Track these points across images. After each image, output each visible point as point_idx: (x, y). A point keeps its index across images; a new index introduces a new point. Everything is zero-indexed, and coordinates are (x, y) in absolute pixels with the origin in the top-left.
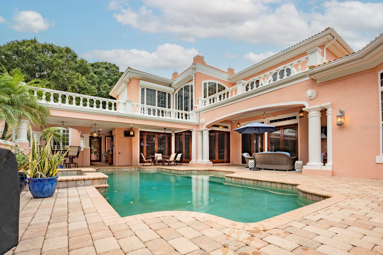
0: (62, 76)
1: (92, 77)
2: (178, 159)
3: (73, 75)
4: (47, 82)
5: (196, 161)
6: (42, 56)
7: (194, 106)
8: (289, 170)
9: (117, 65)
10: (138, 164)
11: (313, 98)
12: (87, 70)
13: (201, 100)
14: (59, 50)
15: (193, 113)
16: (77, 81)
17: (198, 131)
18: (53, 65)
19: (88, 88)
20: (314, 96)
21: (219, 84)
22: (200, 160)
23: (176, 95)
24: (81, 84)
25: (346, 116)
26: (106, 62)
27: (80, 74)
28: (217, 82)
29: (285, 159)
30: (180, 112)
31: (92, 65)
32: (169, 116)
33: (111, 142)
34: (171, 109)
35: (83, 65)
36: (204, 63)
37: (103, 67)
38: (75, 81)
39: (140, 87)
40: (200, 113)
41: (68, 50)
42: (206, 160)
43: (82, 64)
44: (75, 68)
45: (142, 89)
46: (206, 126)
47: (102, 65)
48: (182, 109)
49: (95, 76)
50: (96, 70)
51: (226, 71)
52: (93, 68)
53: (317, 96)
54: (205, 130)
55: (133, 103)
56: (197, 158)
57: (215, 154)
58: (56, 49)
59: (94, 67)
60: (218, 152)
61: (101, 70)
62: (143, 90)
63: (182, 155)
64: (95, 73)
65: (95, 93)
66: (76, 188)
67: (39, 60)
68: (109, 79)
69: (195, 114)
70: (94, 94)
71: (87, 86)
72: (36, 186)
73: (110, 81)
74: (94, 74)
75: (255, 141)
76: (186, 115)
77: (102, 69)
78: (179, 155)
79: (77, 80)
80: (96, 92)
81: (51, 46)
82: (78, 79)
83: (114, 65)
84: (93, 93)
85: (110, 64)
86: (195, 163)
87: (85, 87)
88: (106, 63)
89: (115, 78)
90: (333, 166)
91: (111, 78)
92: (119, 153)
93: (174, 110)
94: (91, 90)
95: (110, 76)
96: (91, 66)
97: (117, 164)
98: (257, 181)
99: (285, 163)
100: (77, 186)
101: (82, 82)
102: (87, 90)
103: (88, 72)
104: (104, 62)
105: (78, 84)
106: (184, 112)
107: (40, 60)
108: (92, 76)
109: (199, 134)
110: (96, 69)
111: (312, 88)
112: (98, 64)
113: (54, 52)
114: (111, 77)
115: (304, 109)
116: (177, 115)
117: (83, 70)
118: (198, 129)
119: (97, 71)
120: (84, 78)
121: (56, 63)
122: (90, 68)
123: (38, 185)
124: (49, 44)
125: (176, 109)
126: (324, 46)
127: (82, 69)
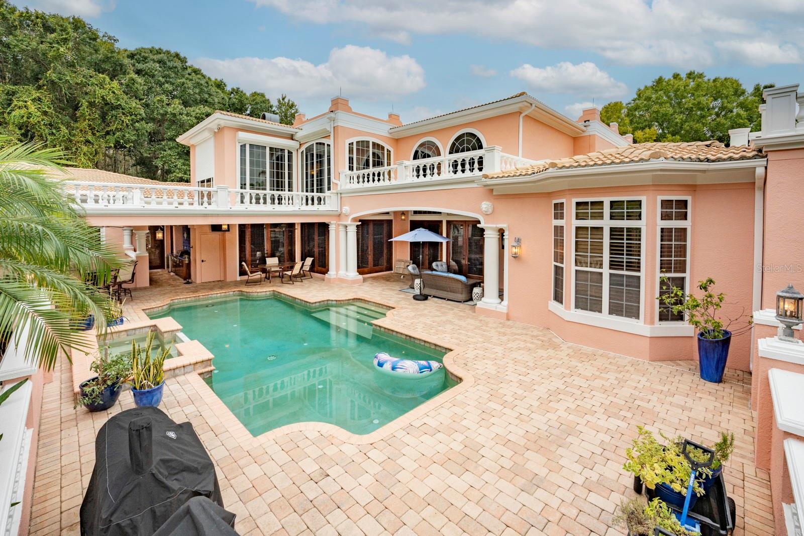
0: (67, 81)
1: (132, 82)
2: (307, 268)
3: (91, 77)
4: (34, 92)
5: (335, 273)
6: (20, 38)
7: (333, 183)
8: (464, 302)
9: (182, 55)
10: (236, 277)
11: (488, 213)
12: (122, 66)
13: (344, 174)
14: (59, 26)
15: (332, 195)
16: (100, 91)
17: (339, 225)
18: (47, 57)
19: (123, 104)
20: (490, 211)
21: (374, 144)
22: (342, 273)
23: (302, 152)
24: (110, 98)
25: (523, 246)
26: (160, 49)
27: (107, 77)
28: (371, 140)
29: (460, 286)
30: (310, 194)
31: (132, 56)
32: (291, 204)
33: (184, 234)
34: (294, 193)
35: (113, 57)
36: (349, 110)
37: (154, 61)
38: (97, 92)
39: (237, 143)
40: (342, 195)
41: (79, 25)
42: (352, 273)
43: (110, 55)
44: (96, 63)
45: (241, 146)
46: (352, 219)
47: (151, 57)
48: (313, 189)
49: (140, 80)
50: (140, 66)
51: (386, 118)
52: (132, 62)
53: (493, 211)
54: (350, 225)
55: (229, 190)
56: (337, 269)
57: (368, 258)
58: (51, 22)
59: (136, 59)
60: (372, 254)
61: (150, 66)
62: (243, 147)
63: (313, 261)
64: (138, 72)
65: (140, 115)
66: (174, 379)
67: (15, 46)
68: (166, 85)
69: (334, 197)
70: (139, 117)
71: (121, 100)
72: (144, 399)
73: (170, 89)
74: (136, 76)
75: (421, 256)
76: (320, 199)
77: (153, 65)
78: (309, 261)
79: (100, 88)
80: (142, 112)
81: (42, 17)
82: (101, 85)
83: (177, 55)
84: (135, 114)
85: (168, 52)
86: (335, 277)
87: (119, 103)
88: (159, 52)
89: (180, 82)
90: (508, 307)
91: (170, 82)
92: (203, 261)
93: (298, 193)
94: (131, 108)
95: (170, 78)
96: (128, 57)
97: (198, 281)
98: (410, 337)
99: (460, 290)
100: (175, 376)
101: (112, 94)
102: (123, 109)
103: (123, 71)
104: (157, 47)
105: (102, 97)
106: (316, 194)
107: (17, 45)
108: (133, 80)
109: (342, 229)
110: (139, 63)
111: (488, 200)
112: (143, 54)
113: (49, 29)
114: (171, 80)
115: (478, 225)
116: (304, 201)
117: (112, 67)
118: (339, 221)
119: (142, 68)
120: (115, 84)
121: (55, 53)
122: (126, 61)
123: (147, 397)
124: (37, 12)
125: (302, 191)
126: (521, 113)
127: (110, 65)
